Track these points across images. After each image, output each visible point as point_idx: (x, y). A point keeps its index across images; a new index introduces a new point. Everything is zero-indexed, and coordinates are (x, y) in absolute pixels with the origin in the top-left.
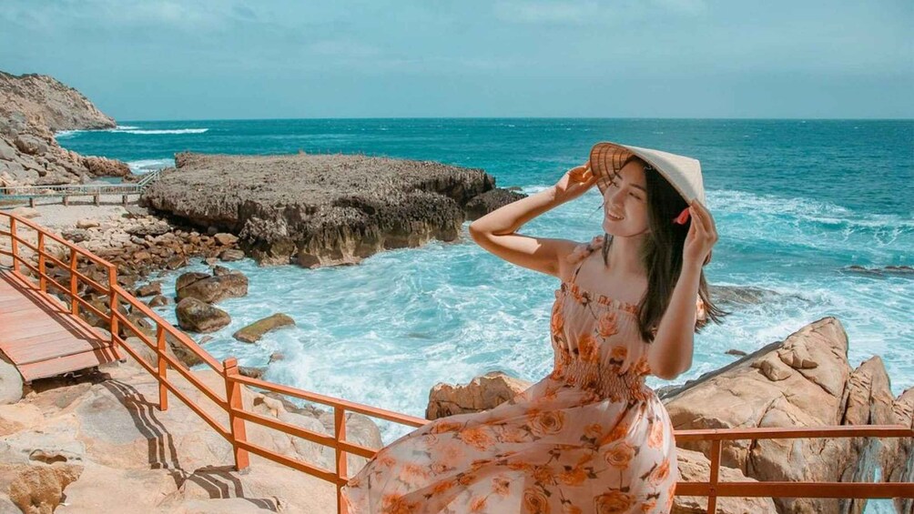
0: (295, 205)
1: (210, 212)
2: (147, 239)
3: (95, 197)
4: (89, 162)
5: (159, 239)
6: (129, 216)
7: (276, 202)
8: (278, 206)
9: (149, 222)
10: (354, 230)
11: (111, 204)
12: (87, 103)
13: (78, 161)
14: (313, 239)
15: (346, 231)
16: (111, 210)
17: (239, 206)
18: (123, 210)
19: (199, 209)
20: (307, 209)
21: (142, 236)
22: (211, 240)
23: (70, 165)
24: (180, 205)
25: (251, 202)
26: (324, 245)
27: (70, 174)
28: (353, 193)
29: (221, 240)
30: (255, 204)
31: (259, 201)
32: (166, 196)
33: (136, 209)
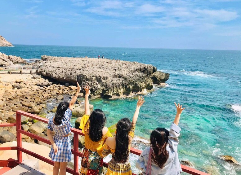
0: (100, 76)
1: (66, 78)
2: (44, 88)
3: (20, 71)
4: (10, 57)
5: (49, 87)
6: (34, 78)
7: (92, 75)
8: (93, 77)
9: (42, 81)
10: (123, 86)
11: (26, 73)
12: (2, 38)
13: (6, 57)
14: (110, 89)
15: (121, 87)
16: (27, 76)
17: (77, 76)
18: (31, 76)
19: (62, 77)
20: (104, 78)
21: (42, 86)
22: (68, 88)
23: (3, 58)
24: (54, 75)
25: (82, 75)
26: (114, 91)
27: (4, 61)
28: (116, 73)
29: (72, 88)
30: (84, 76)
31: (85, 75)
32: (48, 71)
33: (36, 76)
